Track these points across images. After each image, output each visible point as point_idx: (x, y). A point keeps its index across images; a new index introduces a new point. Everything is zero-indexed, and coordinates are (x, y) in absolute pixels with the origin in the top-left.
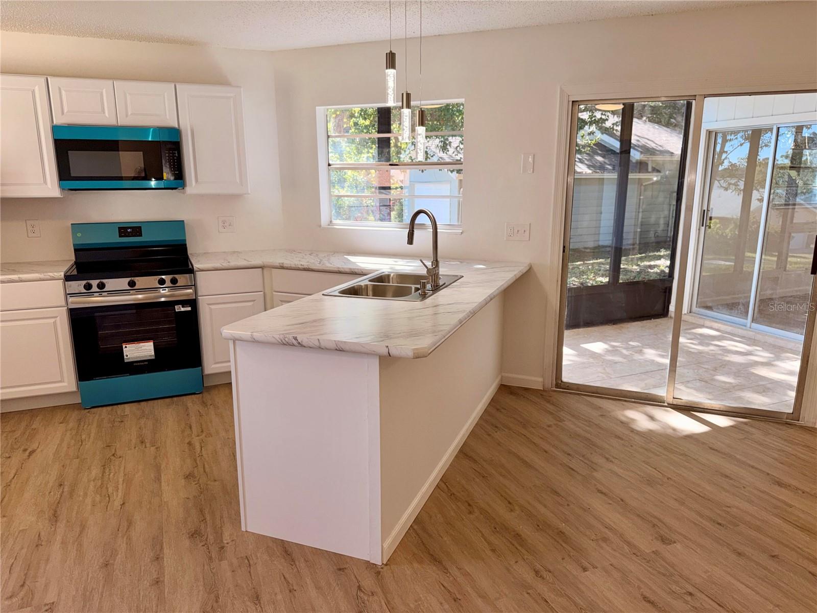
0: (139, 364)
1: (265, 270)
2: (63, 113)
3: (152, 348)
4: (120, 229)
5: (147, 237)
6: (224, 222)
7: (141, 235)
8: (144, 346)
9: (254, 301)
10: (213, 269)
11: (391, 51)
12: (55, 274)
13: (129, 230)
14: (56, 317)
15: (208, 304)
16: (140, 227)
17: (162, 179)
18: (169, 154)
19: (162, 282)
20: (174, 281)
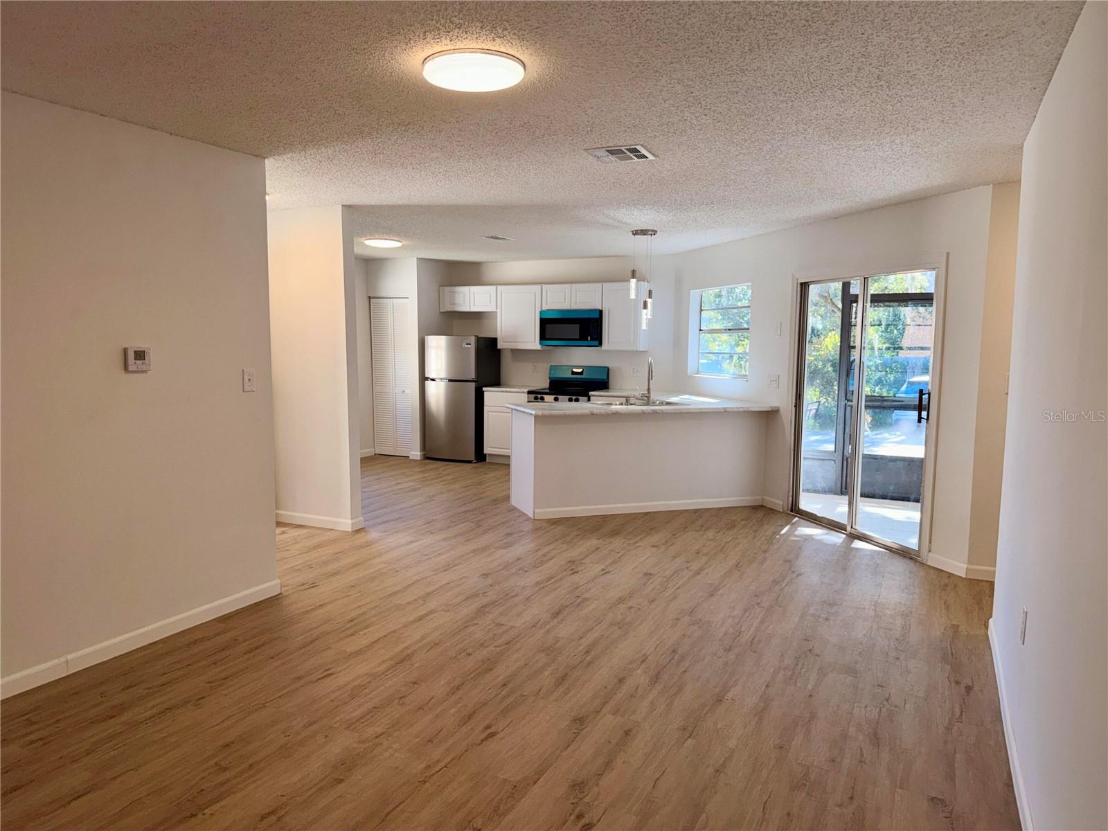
2: (547, 304)
5: (585, 376)
7: (583, 374)
11: (634, 269)
12: (525, 390)
17: (587, 340)
18: (592, 325)
19: (570, 400)
20: (577, 400)
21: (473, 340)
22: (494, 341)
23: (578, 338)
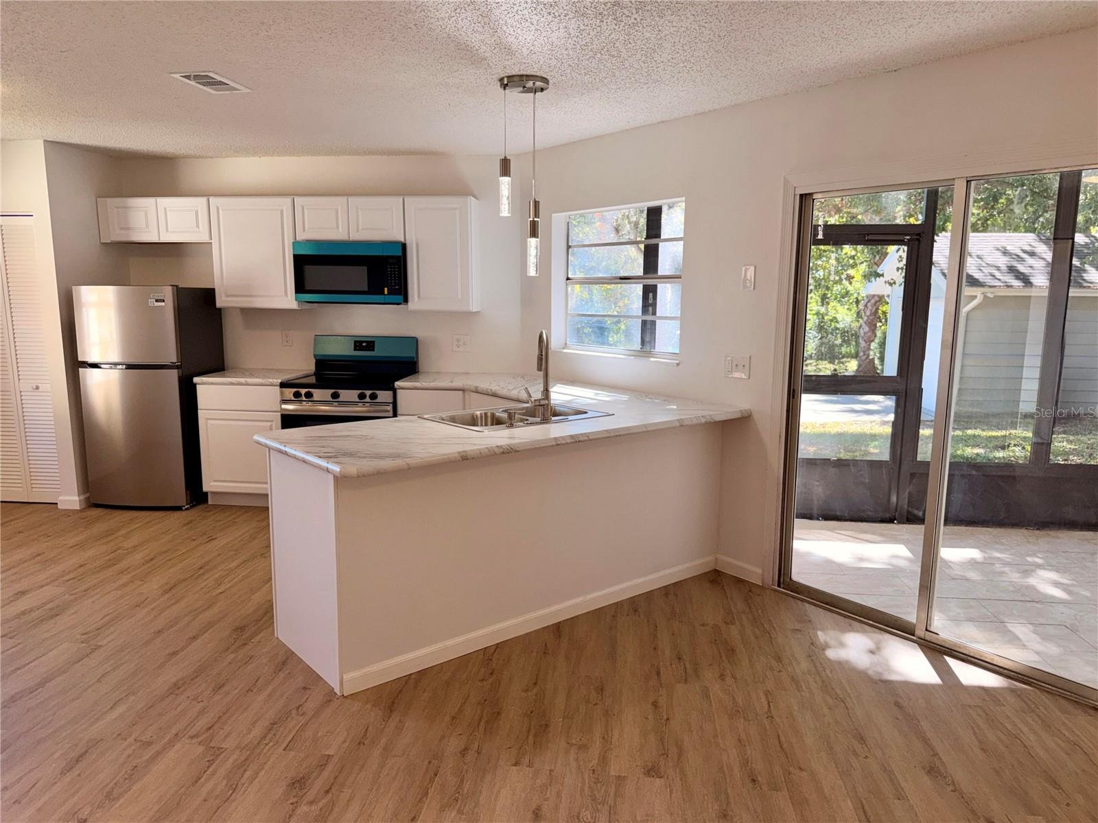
1: (466, 393)
2: (304, 230)
4: (356, 342)
5: (378, 352)
6: (458, 341)
7: (373, 350)
10: (413, 388)
11: (505, 157)
12: (274, 380)
13: (364, 344)
14: (272, 421)
16: (374, 342)
17: (383, 293)
18: (391, 268)
19: (362, 396)
20: (373, 397)
21: (168, 293)
22: (208, 295)
23: (367, 290)
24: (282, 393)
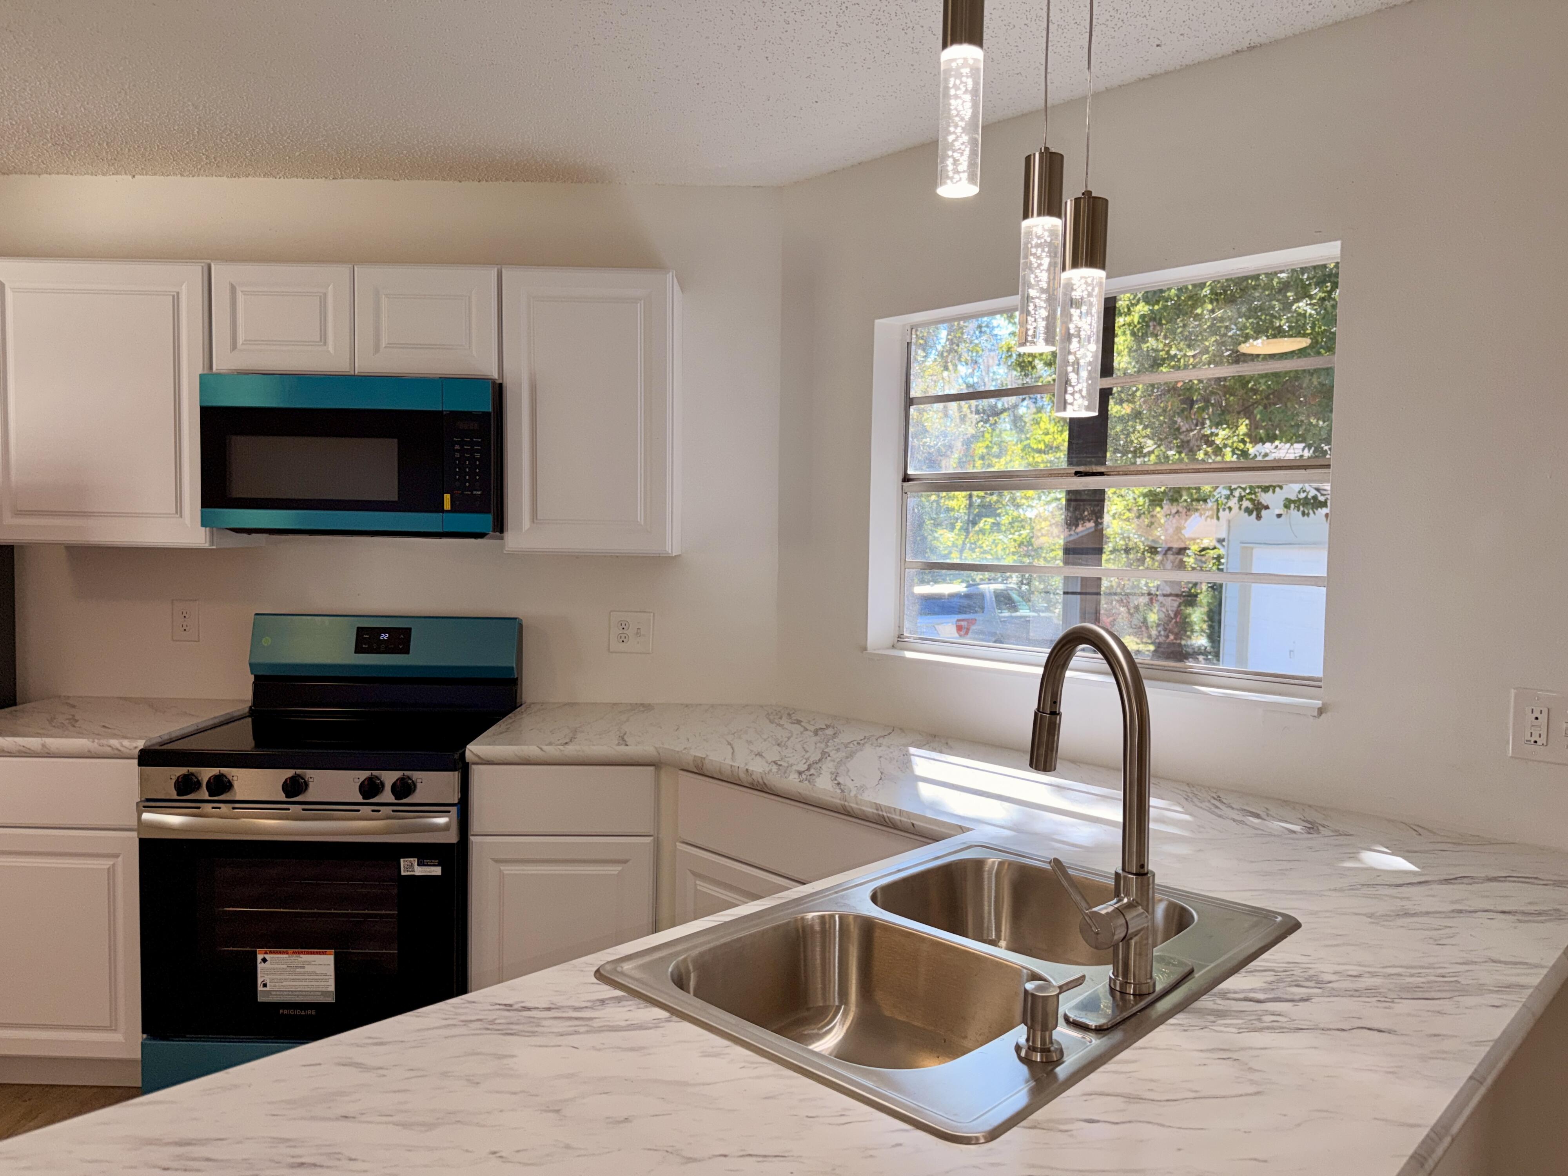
0: (292, 1012)
1: (664, 774)
2: (234, 346)
3: (330, 970)
4: (360, 631)
5: (419, 656)
6: (622, 624)
7: (407, 651)
8: (309, 963)
9: (625, 862)
10: (517, 760)
12: (126, 743)
13: (382, 636)
14: (117, 856)
15: (497, 861)
16: (409, 630)
17: (440, 509)
18: (462, 443)
19: (370, 789)
20: (403, 789)
23: (395, 498)
24: (143, 780)
